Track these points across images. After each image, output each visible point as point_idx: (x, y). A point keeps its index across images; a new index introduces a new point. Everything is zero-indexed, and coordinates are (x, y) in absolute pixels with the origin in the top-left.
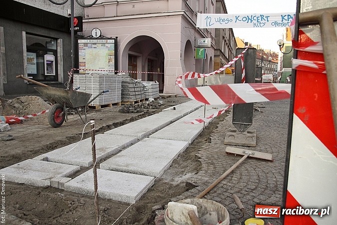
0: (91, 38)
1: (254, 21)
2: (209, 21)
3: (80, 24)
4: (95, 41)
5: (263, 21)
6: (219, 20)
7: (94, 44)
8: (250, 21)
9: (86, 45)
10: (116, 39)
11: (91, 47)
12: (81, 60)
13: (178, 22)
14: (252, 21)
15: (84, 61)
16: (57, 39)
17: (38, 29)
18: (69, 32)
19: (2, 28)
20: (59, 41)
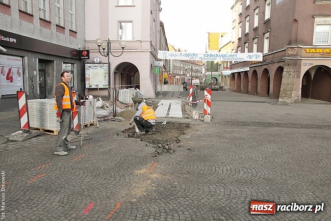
0: (94, 63)
1: (190, 57)
2: (165, 55)
3: (88, 55)
5: (195, 57)
6: (171, 55)
7: (95, 66)
8: (188, 56)
9: (90, 67)
10: (109, 64)
11: (94, 69)
12: (86, 76)
13: (148, 55)
15: (89, 77)
16: (73, 64)
17: (67, 59)
18: (80, 60)
19: (55, 61)
20: (75, 65)
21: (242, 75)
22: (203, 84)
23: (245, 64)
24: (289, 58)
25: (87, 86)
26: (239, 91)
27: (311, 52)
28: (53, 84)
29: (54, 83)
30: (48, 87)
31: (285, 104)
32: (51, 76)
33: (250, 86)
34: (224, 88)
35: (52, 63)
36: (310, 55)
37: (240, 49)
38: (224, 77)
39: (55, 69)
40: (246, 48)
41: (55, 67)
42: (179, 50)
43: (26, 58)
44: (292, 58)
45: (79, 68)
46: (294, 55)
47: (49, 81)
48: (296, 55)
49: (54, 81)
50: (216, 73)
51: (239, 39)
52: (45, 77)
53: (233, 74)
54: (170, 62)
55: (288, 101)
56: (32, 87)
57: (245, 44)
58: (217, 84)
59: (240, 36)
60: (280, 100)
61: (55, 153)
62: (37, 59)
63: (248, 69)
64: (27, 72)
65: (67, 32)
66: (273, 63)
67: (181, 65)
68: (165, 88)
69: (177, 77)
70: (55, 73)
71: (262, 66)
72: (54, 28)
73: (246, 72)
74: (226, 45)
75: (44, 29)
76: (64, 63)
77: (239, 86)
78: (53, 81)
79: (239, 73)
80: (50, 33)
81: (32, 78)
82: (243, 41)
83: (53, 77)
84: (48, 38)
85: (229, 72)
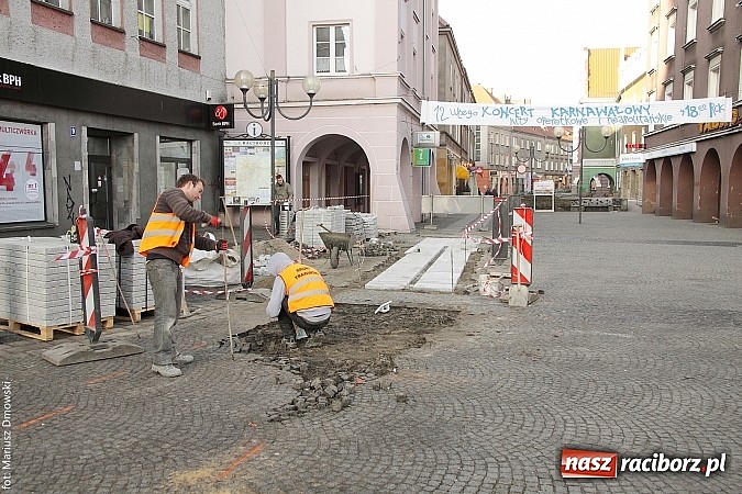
0: (246, 138)
1: (510, 116)
2: (440, 113)
3: (230, 117)
4: (253, 143)
5: (525, 116)
6: (458, 113)
7: (249, 147)
8: (504, 115)
9: (236, 149)
10: (288, 141)
11: (246, 153)
12: (227, 174)
13: (392, 115)
14: (507, 115)
15: (233, 176)
16: (190, 142)
17: (173, 129)
18: (210, 129)
19: (136, 135)
20: (194, 144)
21: (676, 164)
22: (574, 192)
23: (682, 132)
25: (228, 201)
26: (665, 210)
28: (130, 194)
29: (134, 192)
30: (118, 203)
32: (125, 174)
33: (697, 198)
34: (625, 203)
35: (129, 139)
37: (670, 89)
38: (629, 172)
39: (136, 156)
40: (686, 86)
41: (136, 149)
42: (508, 101)
43: (51, 127)
45: (209, 153)
47: (120, 187)
49: (135, 187)
50: (610, 162)
51: (669, 61)
52: (110, 178)
53: (651, 162)
54: (478, 134)
56: (69, 205)
57: (684, 73)
58: (612, 191)
59: (671, 53)
61: (155, 368)
62: (85, 130)
63: (691, 147)
64: (53, 162)
65: (172, 55)
67: (511, 140)
68: (444, 204)
69: (500, 174)
70: (136, 165)
71: (735, 138)
72: (132, 46)
73: (687, 157)
74: (635, 82)
75: (103, 50)
76: (164, 139)
77: (666, 198)
78: (131, 187)
79: (667, 160)
80: (122, 59)
81: (67, 181)
82: (679, 67)
83: (130, 176)
84: (117, 74)
85: (640, 158)
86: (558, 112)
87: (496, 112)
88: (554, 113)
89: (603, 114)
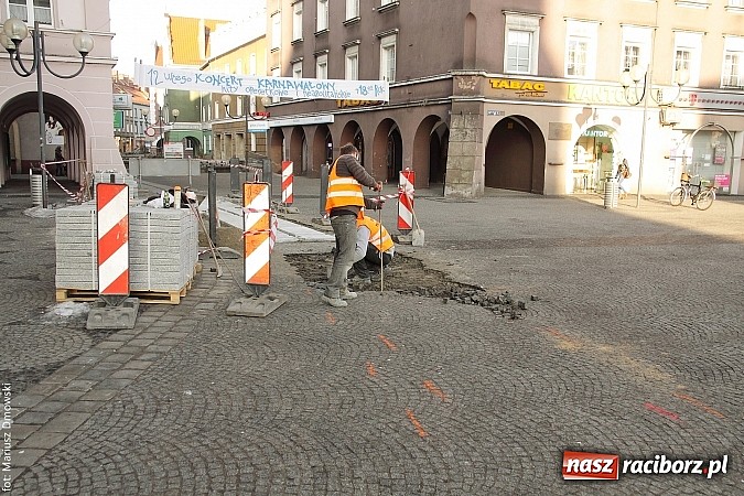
1: (222, 84)
2: (154, 76)
5: (235, 85)
6: (172, 78)
14: (219, 83)
21: (310, 133)
23: (317, 105)
24: (462, 98)
27: (500, 86)
31: (460, 199)
36: (499, 93)
37: (298, 67)
40: (319, 68)
44: (467, 98)
46: (470, 93)
48: (477, 93)
50: (197, 126)
51: (296, 44)
53: (278, 130)
55: (466, 193)
57: (316, 56)
59: (298, 37)
60: (448, 191)
63: (329, 118)
66: (409, 106)
71: (376, 114)
73: (323, 129)
79: (299, 130)
82: (309, 49)
85: (263, 125)
86: (263, 83)
87: (209, 80)
88: (260, 84)
89: (299, 88)
